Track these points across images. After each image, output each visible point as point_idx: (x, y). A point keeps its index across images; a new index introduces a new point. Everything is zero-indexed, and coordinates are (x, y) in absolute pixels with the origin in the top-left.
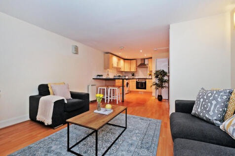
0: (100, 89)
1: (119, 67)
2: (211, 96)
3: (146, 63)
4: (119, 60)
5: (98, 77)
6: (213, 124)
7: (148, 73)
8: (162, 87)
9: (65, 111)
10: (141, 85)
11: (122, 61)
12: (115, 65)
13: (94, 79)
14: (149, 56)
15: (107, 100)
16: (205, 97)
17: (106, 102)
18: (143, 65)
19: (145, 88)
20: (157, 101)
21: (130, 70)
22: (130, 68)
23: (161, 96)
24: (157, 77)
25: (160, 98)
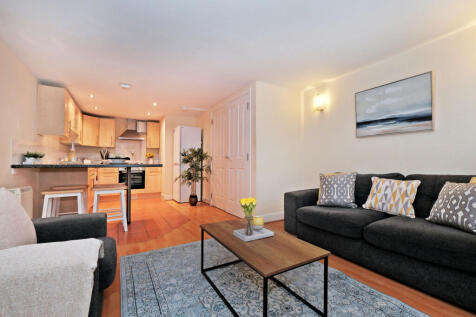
1: (77, 131)
3: (139, 131)
5: (30, 161)
7: (145, 152)
11: (79, 117)
13: (13, 167)
18: (130, 134)
19: (142, 186)
20: (189, 206)
21: (98, 143)
22: (98, 137)
23: (195, 197)
24: (186, 161)
25: (194, 199)
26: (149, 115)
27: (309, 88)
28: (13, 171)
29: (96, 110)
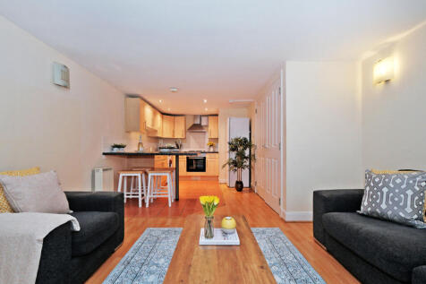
0: (123, 177)
1: (156, 128)
2: (379, 182)
3: (203, 124)
4: (154, 114)
5: (116, 150)
6: (412, 226)
7: (207, 141)
8: (242, 167)
9: (73, 257)
10: (197, 164)
11: (159, 117)
12: (149, 125)
13: (104, 154)
14: (213, 111)
15: (143, 201)
16: (372, 184)
17: (140, 205)
18: (196, 128)
19: (203, 170)
20: (235, 191)
21: (173, 135)
22: (174, 132)
23: (241, 183)
24: (232, 150)
25: (239, 185)
26: (207, 110)
27: (368, 54)
28: (104, 156)
29: (169, 110)
